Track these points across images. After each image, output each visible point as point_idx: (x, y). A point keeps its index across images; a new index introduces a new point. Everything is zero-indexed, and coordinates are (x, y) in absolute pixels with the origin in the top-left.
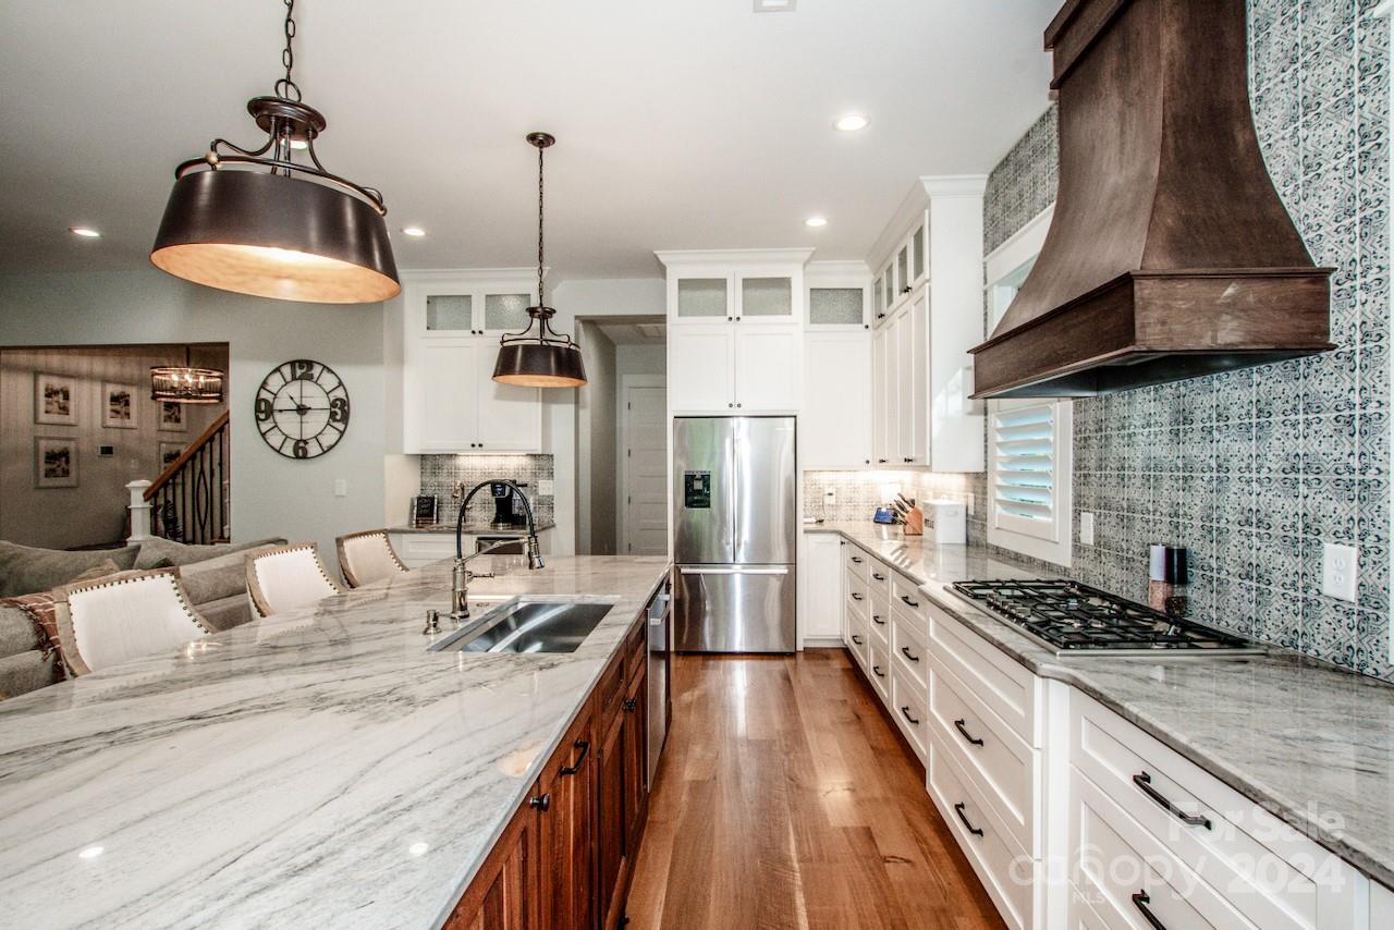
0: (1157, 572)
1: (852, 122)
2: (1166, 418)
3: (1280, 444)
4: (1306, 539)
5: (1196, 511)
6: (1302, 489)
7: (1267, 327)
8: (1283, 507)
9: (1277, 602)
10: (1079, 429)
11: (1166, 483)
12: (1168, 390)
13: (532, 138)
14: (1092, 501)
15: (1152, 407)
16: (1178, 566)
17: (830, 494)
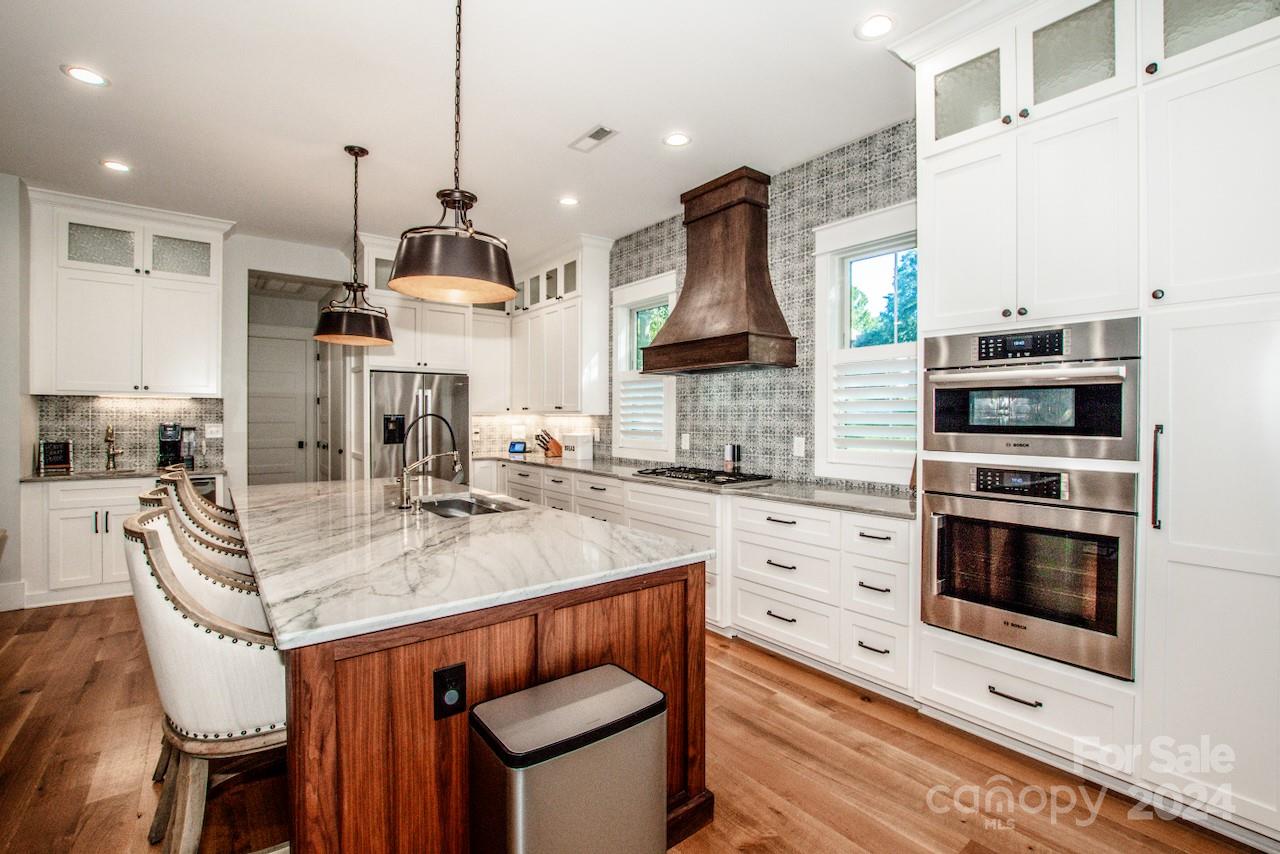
0: (728, 456)
1: (569, 201)
2: (729, 388)
3: (778, 401)
4: (787, 437)
5: (744, 429)
6: (786, 417)
7: (782, 357)
8: (779, 425)
9: (777, 462)
10: (679, 392)
11: (730, 418)
12: (731, 376)
13: (350, 149)
14: (688, 428)
15: (722, 383)
16: (737, 453)
17: (477, 433)
